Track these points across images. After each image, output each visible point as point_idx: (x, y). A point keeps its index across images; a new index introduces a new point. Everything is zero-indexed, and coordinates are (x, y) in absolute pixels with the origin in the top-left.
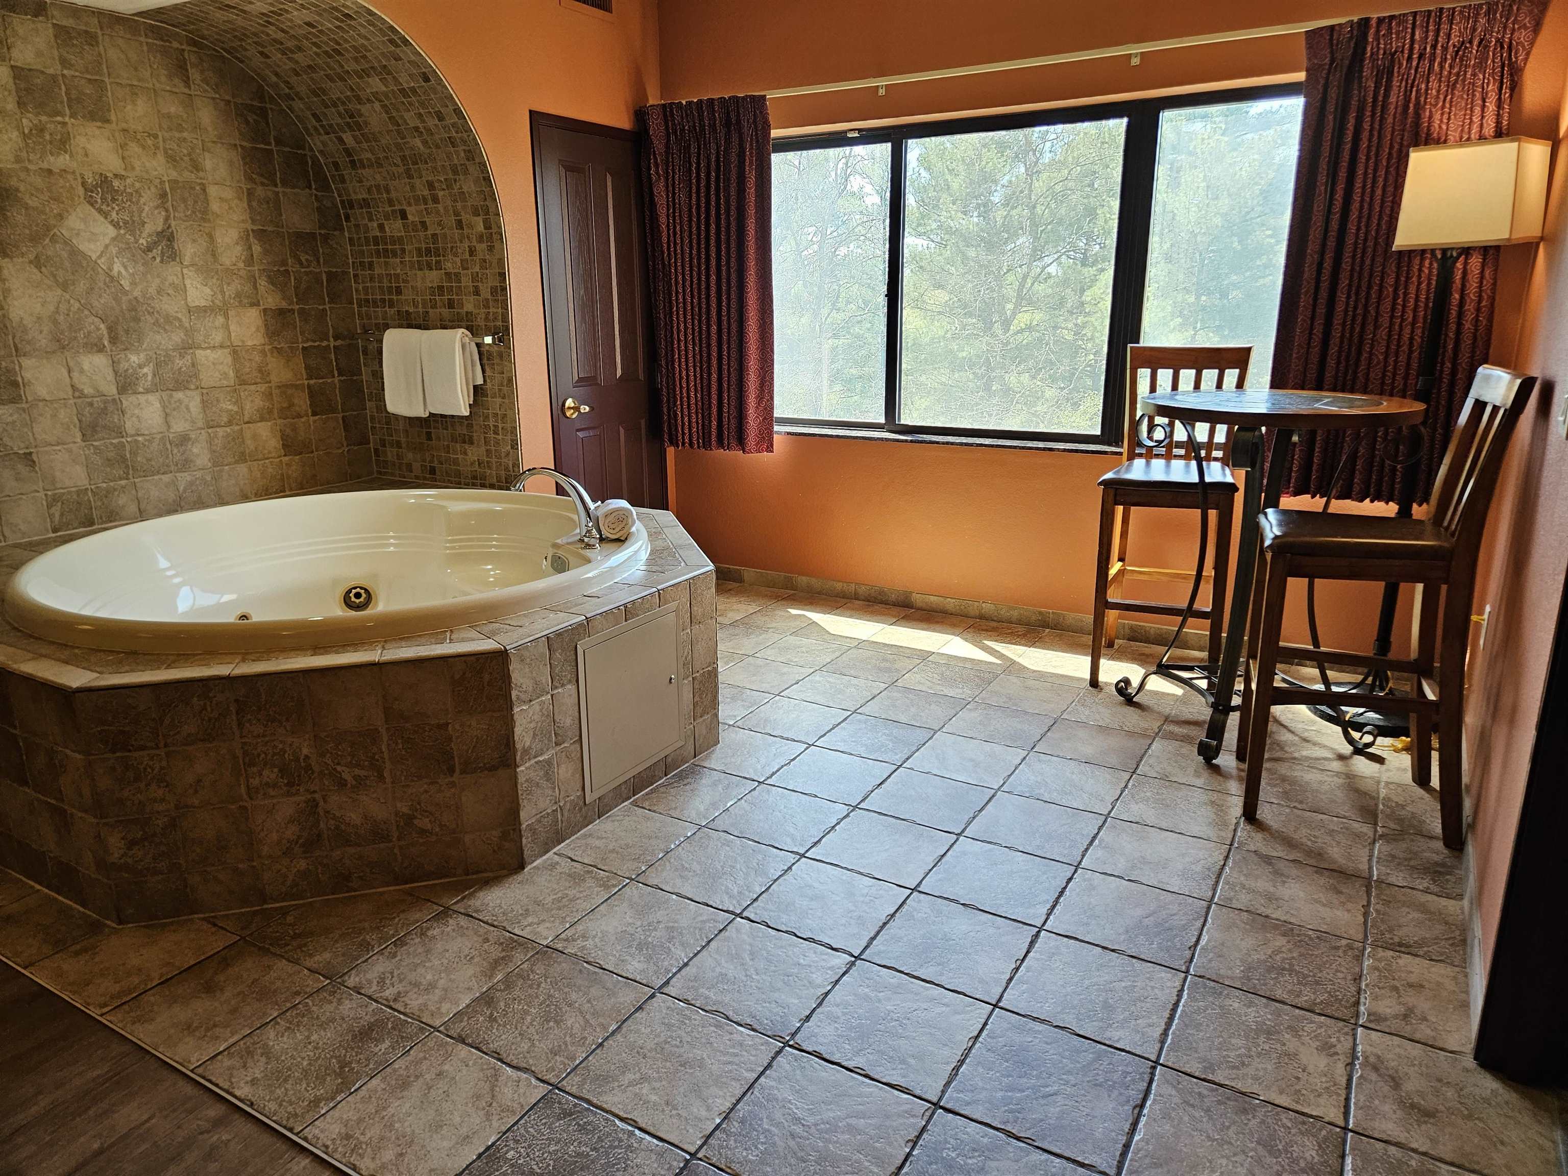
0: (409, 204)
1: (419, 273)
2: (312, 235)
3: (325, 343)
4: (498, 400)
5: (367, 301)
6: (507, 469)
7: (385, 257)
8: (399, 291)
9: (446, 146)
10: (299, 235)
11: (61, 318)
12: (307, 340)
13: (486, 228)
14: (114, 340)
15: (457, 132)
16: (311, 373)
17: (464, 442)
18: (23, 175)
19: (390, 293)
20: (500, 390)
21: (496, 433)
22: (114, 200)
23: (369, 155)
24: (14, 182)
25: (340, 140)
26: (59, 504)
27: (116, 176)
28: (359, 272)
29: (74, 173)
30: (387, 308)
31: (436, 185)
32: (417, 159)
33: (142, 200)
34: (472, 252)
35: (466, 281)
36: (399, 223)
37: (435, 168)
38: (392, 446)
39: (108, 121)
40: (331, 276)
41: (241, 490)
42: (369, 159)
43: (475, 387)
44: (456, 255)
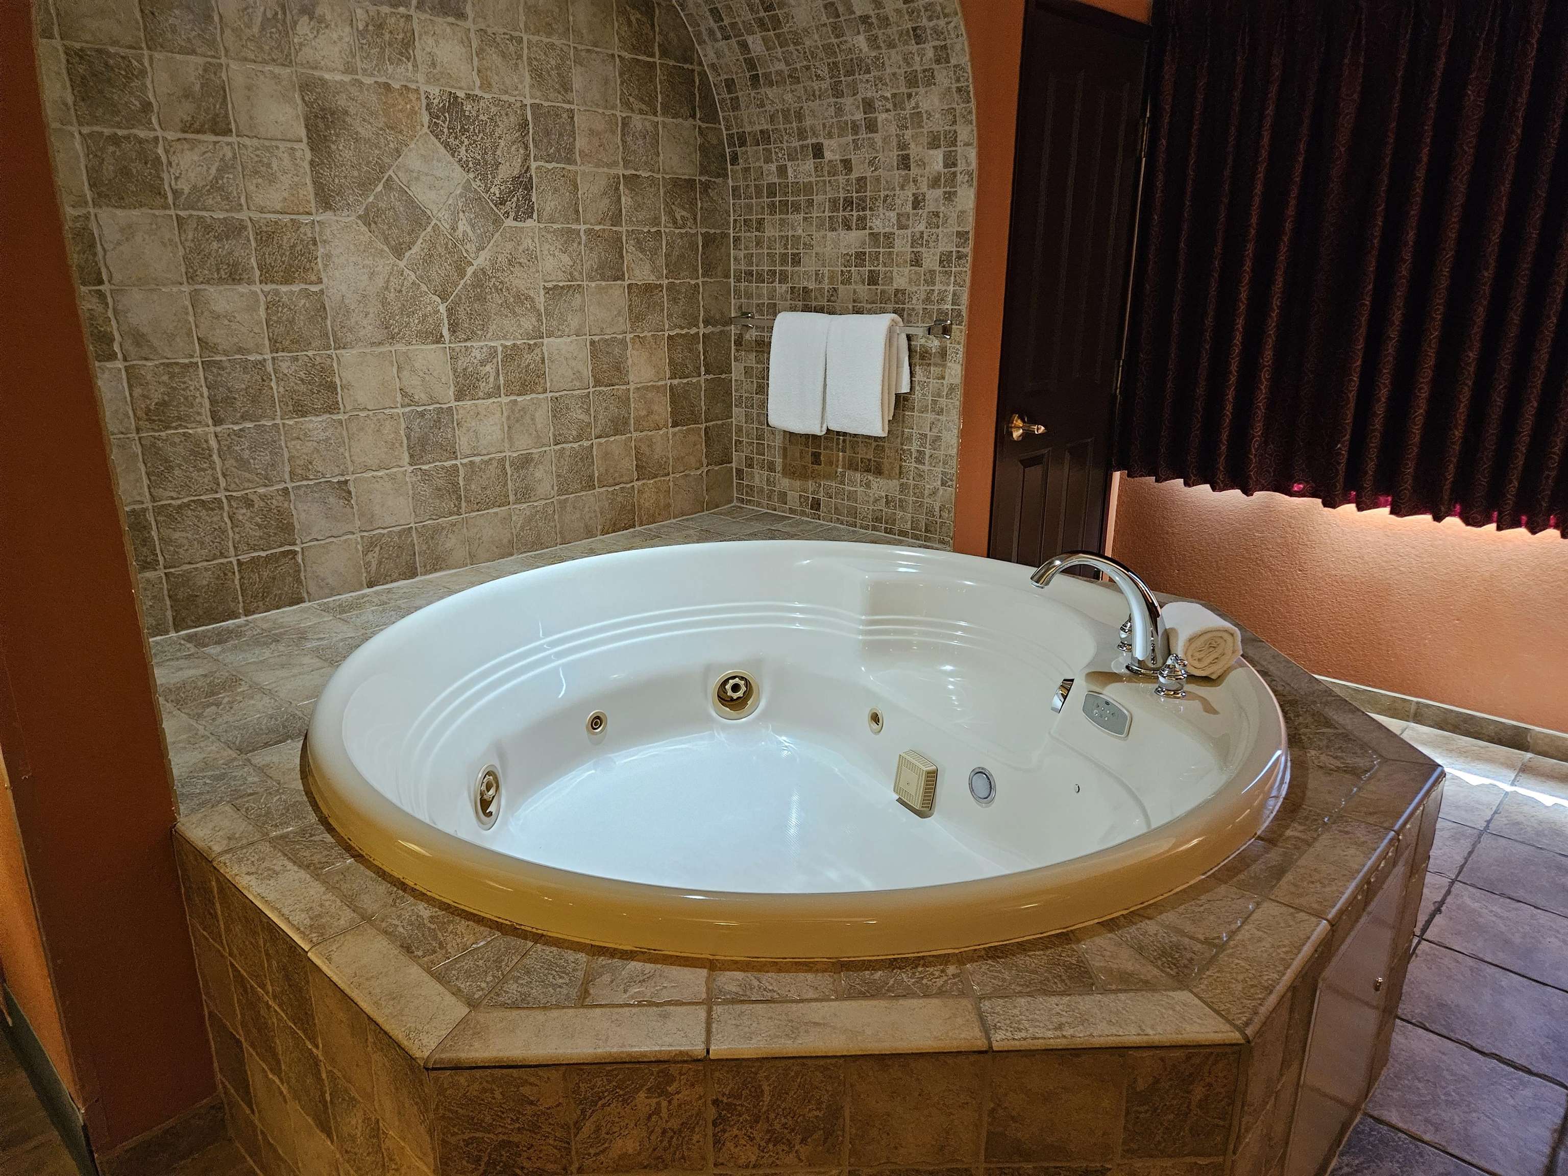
0: (830, 136)
1: (829, 234)
2: (691, 183)
3: (693, 331)
4: (931, 416)
5: (750, 273)
6: (930, 512)
7: (781, 212)
8: (796, 260)
9: (906, 43)
10: (675, 182)
11: (391, 296)
12: (676, 326)
13: (946, 166)
14: (454, 328)
15: (930, 19)
16: (677, 370)
17: (869, 471)
18: (354, 91)
19: (784, 261)
20: (935, 402)
21: (919, 461)
22: (464, 130)
23: (781, 66)
24: (342, 101)
25: (744, 46)
26: (377, 549)
27: (468, 96)
28: (742, 234)
29: (417, 90)
30: (776, 284)
31: (877, 104)
32: (856, 66)
33: (498, 132)
34: (917, 203)
35: (902, 245)
36: (809, 164)
37: (881, 79)
38: (762, 468)
39: (461, 15)
40: (709, 240)
41: (586, 526)
42: (779, 73)
43: (898, 396)
44: (891, 208)
